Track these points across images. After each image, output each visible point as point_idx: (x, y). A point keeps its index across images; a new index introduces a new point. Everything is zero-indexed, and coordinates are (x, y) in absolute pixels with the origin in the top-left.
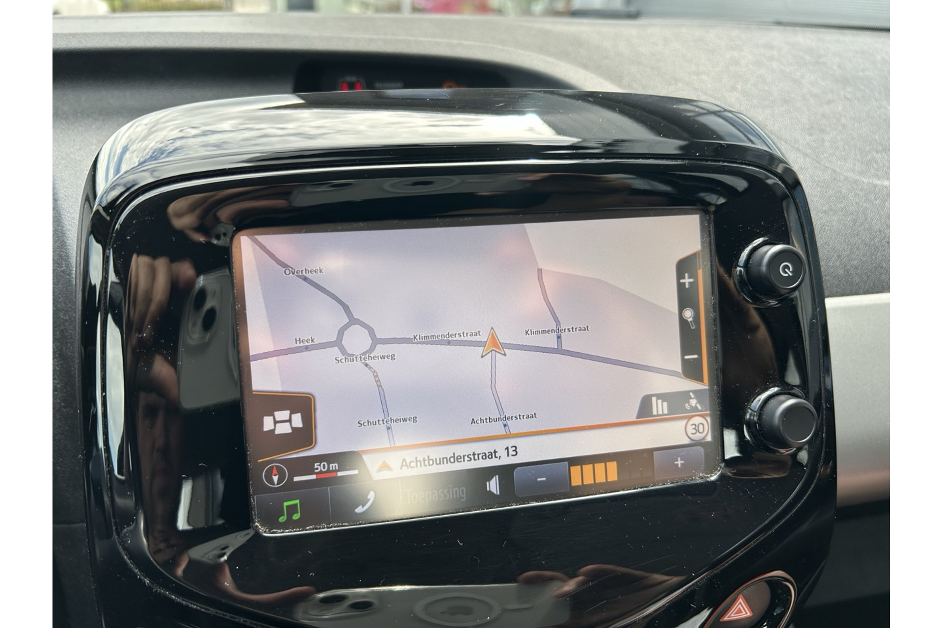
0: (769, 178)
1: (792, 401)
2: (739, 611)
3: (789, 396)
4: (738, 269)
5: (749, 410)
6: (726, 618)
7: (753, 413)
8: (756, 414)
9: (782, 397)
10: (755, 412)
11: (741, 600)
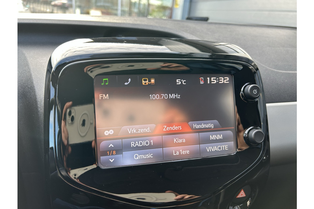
0: (250, 66)
2: (242, 195)
4: (241, 92)
6: (238, 197)
11: (242, 191)
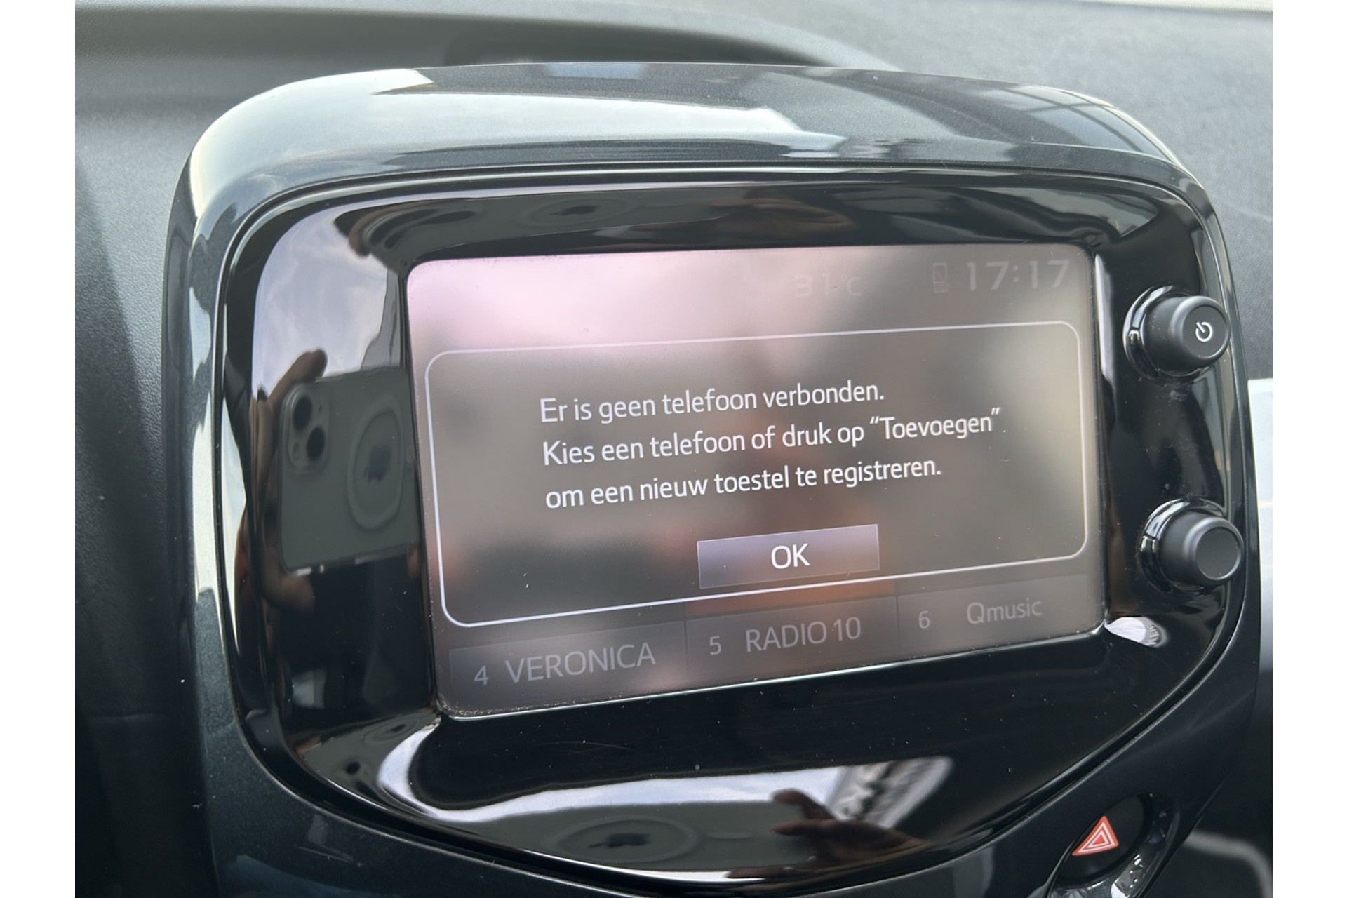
1: (1206, 522)
3: (1203, 515)
5: (1146, 538)
7: (1150, 540)
8: (1154, 541)
9: (1191, 516)
10: (1155, 538)
